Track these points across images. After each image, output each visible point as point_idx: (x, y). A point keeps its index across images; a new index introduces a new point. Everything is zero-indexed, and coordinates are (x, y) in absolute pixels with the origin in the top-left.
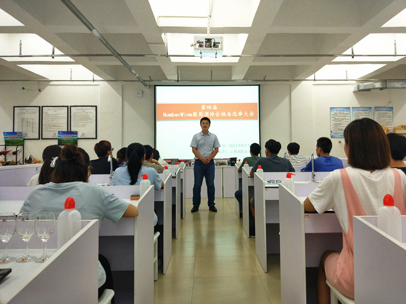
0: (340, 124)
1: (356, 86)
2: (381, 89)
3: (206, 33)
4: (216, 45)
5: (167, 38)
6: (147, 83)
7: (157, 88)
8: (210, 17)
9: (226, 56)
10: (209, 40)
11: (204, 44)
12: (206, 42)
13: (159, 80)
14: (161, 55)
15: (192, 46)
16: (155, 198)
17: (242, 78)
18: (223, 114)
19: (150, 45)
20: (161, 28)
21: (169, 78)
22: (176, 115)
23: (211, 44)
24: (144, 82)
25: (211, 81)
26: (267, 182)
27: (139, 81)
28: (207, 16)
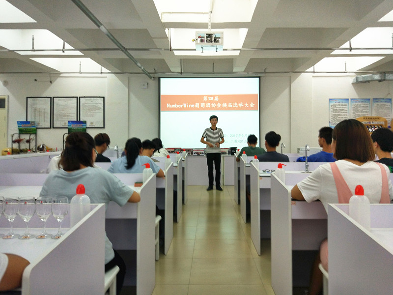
0: (339, 115)
1: (354, 78)
2: (380, 81)
3: (207, 28)
4: (216, 40)
5: (171, 33)
6: (152, 75)
7: (161, 79)
8: (212, 12)
9: (226, 50)
10: (210, 36)
11: (205, 39)
12: (207, 37)
13: (164, 73)
14: (165, 49)
15: (194, 41)
16: (157, 185)
17: (243, 70)
18: (225, 105)
19: (154, 40)
20: (164, 23)
21: (172, 70)
22: (179, 106)
23: (212, 39)
24: (148, 75)
25: (213, 73)
26: (262, 171)
27: (144, 73)
28: (208, 12)
